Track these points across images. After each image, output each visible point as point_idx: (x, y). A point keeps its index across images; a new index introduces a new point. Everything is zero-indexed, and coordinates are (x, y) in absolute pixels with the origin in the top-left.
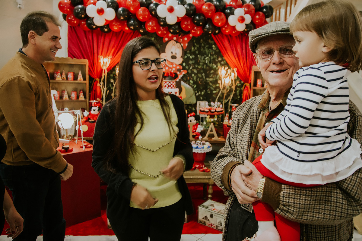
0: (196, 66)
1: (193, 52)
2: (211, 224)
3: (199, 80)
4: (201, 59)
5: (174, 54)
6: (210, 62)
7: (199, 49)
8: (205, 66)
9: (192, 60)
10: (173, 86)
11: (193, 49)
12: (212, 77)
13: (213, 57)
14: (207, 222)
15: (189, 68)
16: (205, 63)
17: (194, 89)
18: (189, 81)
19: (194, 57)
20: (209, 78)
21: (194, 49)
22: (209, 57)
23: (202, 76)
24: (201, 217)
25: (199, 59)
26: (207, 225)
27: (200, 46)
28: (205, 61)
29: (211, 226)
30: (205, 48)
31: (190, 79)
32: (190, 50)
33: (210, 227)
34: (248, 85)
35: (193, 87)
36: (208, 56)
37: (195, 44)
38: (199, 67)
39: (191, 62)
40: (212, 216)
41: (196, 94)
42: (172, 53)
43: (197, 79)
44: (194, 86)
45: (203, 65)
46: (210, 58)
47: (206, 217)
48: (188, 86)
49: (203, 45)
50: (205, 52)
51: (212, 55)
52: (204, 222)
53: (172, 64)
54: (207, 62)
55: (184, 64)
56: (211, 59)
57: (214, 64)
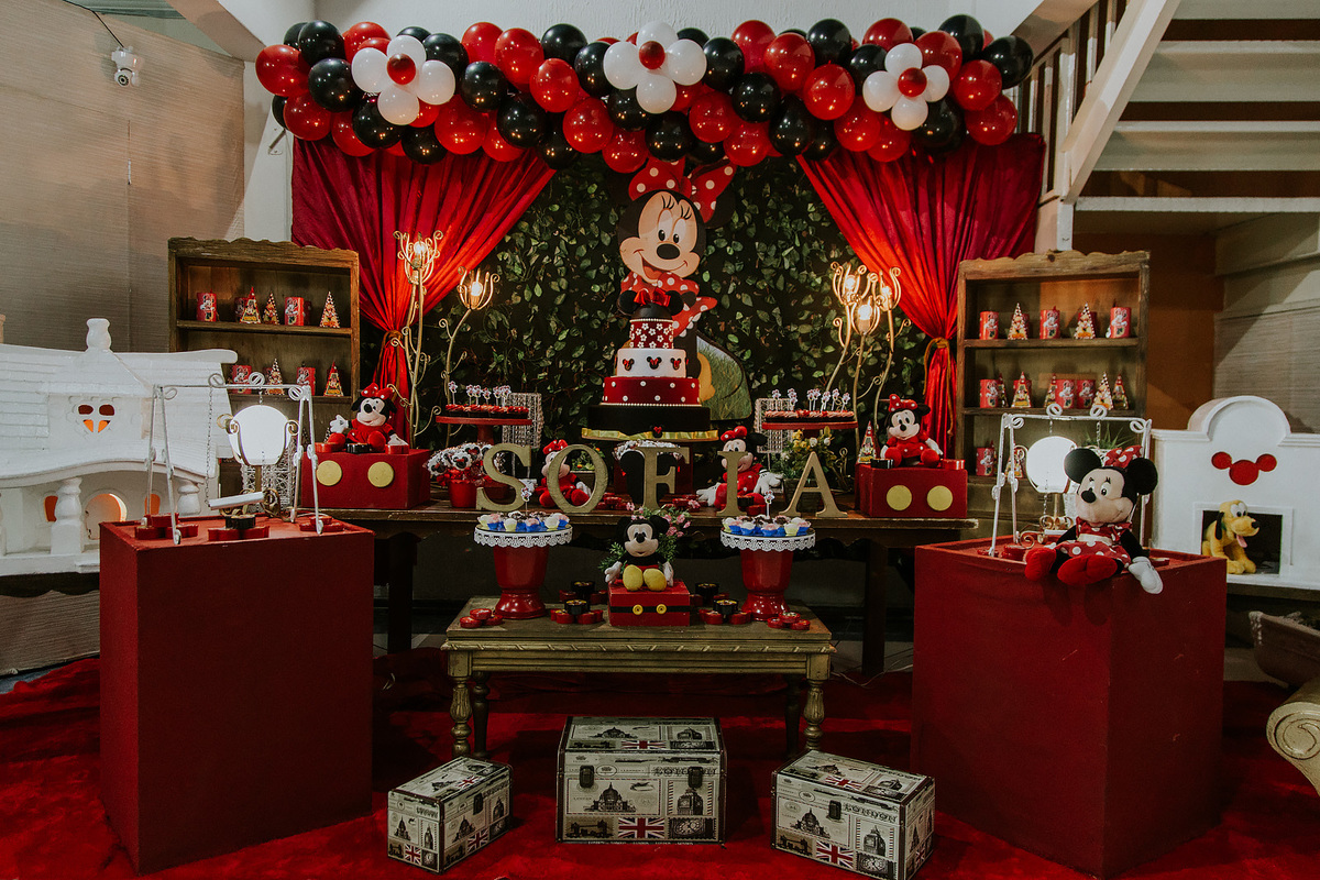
0: (750, 282)
1: (737, 232)
2: (835, 848)
3: (763, 333)
4: (766, 255)
5: (668, 240)
6: (800, 266)
7: (758, 220)
8: (781, 278)
9: (732, 260)
10: (666, 339)
11: (736, 220)
12: (808, 321)
13: (810, 246)
14: (815, 841)
15: (725, 289)
16: (780, 271)
17: (744, 366)
18: (724, 336)
19: (739, 247)
20: (799, 323)
21: (741, 219)
22: (796, 247)
23: (773, 318)
24: (785, 822)
25: (761, 256)
26: (816, 856)
27: (762, 209)
28: (783, 263)
29: (835, 860)
30: (781, 215)
31: (728, 331)
32: (728, 225)
33: (830, 862)
34: (943, 343)
35: (738, 359)
36: (790, 243)
37: (745, 203)
38: (762, 285)
39: (729, 269)
40: (835, 812)
41: (750, 383)
42: (662, 236)
43: (753, 329)
44: (743, 355)
45: (775, 279)
46: (799, 250)
47: (809, 817)
48: (720, 354)
49: (770, 204)
50: (781, 229)
51: (806, 240)
52: (804, 842)
53: (663, 275)
54: (787, 266)
55: (706, 277)
56: (801, 256)
57: (813, 275)
